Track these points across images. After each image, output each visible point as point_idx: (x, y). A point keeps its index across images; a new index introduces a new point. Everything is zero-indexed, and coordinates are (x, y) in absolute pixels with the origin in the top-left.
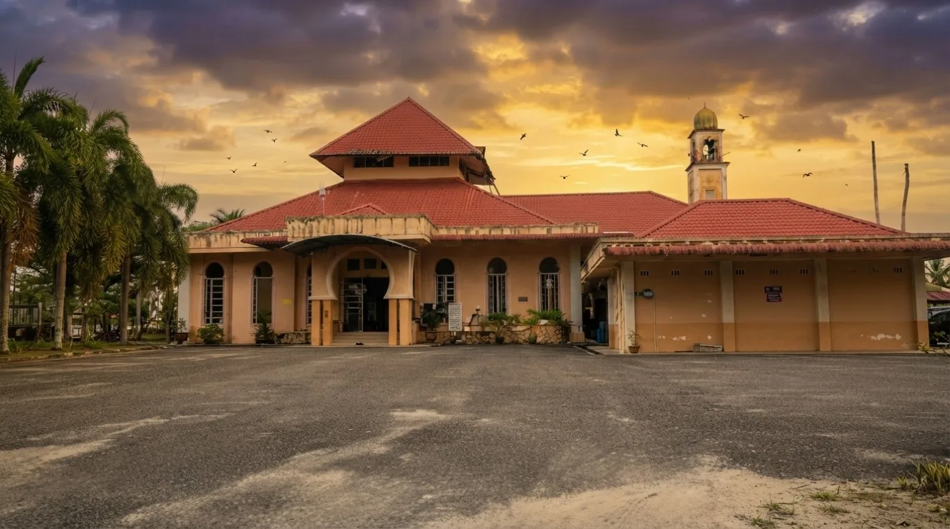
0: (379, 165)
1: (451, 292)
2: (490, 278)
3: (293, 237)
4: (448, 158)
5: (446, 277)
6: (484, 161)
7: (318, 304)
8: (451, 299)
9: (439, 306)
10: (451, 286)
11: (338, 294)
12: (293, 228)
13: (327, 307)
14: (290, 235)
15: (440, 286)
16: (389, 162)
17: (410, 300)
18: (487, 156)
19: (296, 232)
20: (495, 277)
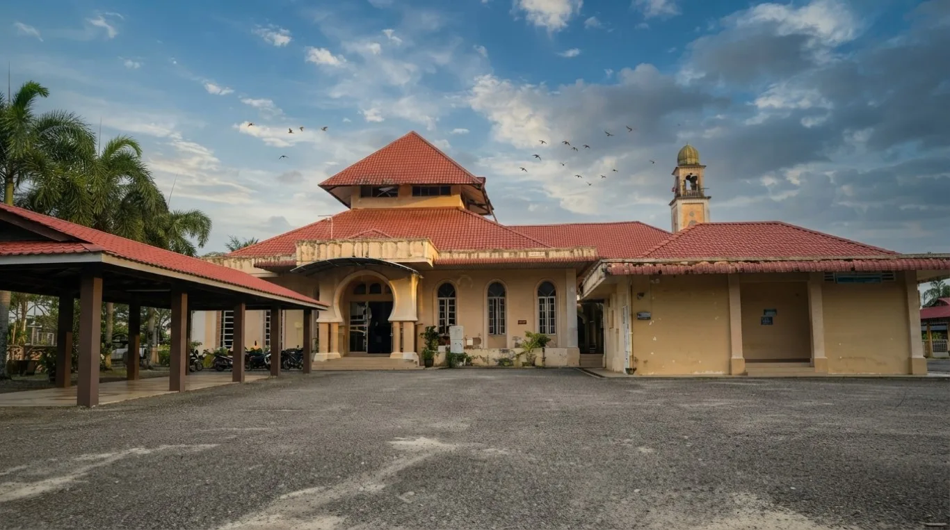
0: (385, 195)
1: (452, 315)
2: (490, 302)
3: (302, 261)
4: (450, 188)
5: (447, 299)
6: (484, 192)
7: (326, 327)
8: (453, 322)
9: (441, 330)
10: (452, 309)
11: (345, 317)
12: (302, 253)
13: (335, 330)
14: (298, 259)
15: (442, 309)
16: (394, 192)
17: (414, 322)
18: (487, 187)
19: (304, 256)
20: (495, 301)
